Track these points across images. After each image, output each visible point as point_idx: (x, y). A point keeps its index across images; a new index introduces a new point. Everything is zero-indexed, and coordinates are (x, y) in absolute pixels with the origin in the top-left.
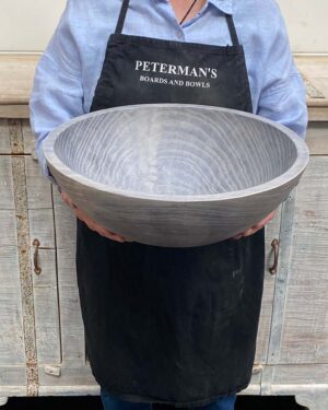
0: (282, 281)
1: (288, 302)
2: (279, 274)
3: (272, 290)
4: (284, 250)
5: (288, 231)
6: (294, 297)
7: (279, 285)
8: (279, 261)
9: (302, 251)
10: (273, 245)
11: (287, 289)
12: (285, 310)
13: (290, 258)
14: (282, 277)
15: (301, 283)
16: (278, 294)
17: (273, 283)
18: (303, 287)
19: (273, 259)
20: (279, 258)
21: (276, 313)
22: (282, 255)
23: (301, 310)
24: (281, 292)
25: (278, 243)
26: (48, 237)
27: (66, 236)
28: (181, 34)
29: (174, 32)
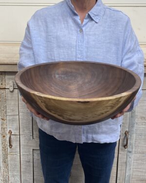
0: (130, 152)
1: (133, 163)
2: (129, 148)
3: (126, 157)
4: (131, 136)
5: (133, 127)
6: (136, 160)
7: (129, 154)
8: (129, 142)
9: (140, 137)
10: (125, 134)
11: (133, 156)
12: (132, 167)
13: (134, 140)
14: (130, 150)
15: (140, 153)
16: (129, 159)
17: (126, 153)
18: (141, 155)
19: (126, 141)
20: (129, 140)
21: (128, 168)
22: (130, 138)
23: (140, 167)
24: (130, 158)
25: (128, 133)
26: (16, 129)
27: (25, 129)
28: (81, 31)
29: (79, 30)
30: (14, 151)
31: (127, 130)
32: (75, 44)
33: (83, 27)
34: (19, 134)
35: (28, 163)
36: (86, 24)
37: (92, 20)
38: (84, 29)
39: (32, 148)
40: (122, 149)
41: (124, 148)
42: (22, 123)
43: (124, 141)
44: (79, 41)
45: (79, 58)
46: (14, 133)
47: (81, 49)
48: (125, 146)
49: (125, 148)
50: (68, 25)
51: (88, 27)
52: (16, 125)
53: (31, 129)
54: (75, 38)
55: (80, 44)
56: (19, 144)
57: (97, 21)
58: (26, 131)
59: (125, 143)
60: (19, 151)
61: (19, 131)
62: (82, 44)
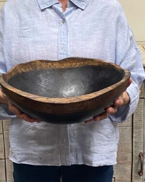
31: (142, 151)
34: (4, 158)
37: (78, 8)
38: (67, 18)
40: (136, 178)
41: (138, 176)
43: (137, 166)
44: (62, 34)
47: (64, 43)
48: (140, 173)
49: (141, 176)
50: (46, 17)
55: (62, 37)
56: (4, 171)
57: (83, 8)
59: (140, 168)
60: (5, 179)
61: (4, 154)
62: (65, 36)
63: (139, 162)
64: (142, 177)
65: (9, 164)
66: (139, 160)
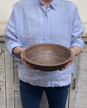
0: (77, 92)
1: (79, 99)
2: (76, 89)
3: (74, 95)
4: (77, 82)
5: (79, 76)
6: (81, 97)
7: (76, 93)
8: (76, 86)
9: (83, 82)
10: (74, 80)
11: (79, 94)
12: (78, 101)
13: (79, 84)
14: (77, 91)
15: (83, 92)
16: (76, 96)
18: (84, 94)
19: (74, 85)
20: (76, 84)
21: (75, 102)
22: (77, 83)
23: (83, 101)
26: (3, 78)
27: (9, 78)
28: (46, 15)
29: (44, 15)
30: (2, 92)
31: (75, 78)
32: (42, 24)
33: (47, 12)
34: (5, 81)
35: (11, 100)
36: (49, 11)
38: (48, 14)
39: (14, 90)
40: (72, 90)
41: (73, 89)
42: (7, 74)
43: (73, 85)
44: (45, 22)
45: (45, 33)
46: (2, 80)
48: (74, 88)
50: (38, 12)
51: (51, 13)
52: (3, 75)
53: (13, 78)
54: (42, 20)
55: (46, 24)
56: (5, 88)
57: (56, 9)
58: (10, 79)
59: (74, 86)
60: (5, 92)
61: (5, 79)
62: (47, 24)
63: (73, 83)
64: (74, 90)
65: (8, 84)
66: (74, 82)
